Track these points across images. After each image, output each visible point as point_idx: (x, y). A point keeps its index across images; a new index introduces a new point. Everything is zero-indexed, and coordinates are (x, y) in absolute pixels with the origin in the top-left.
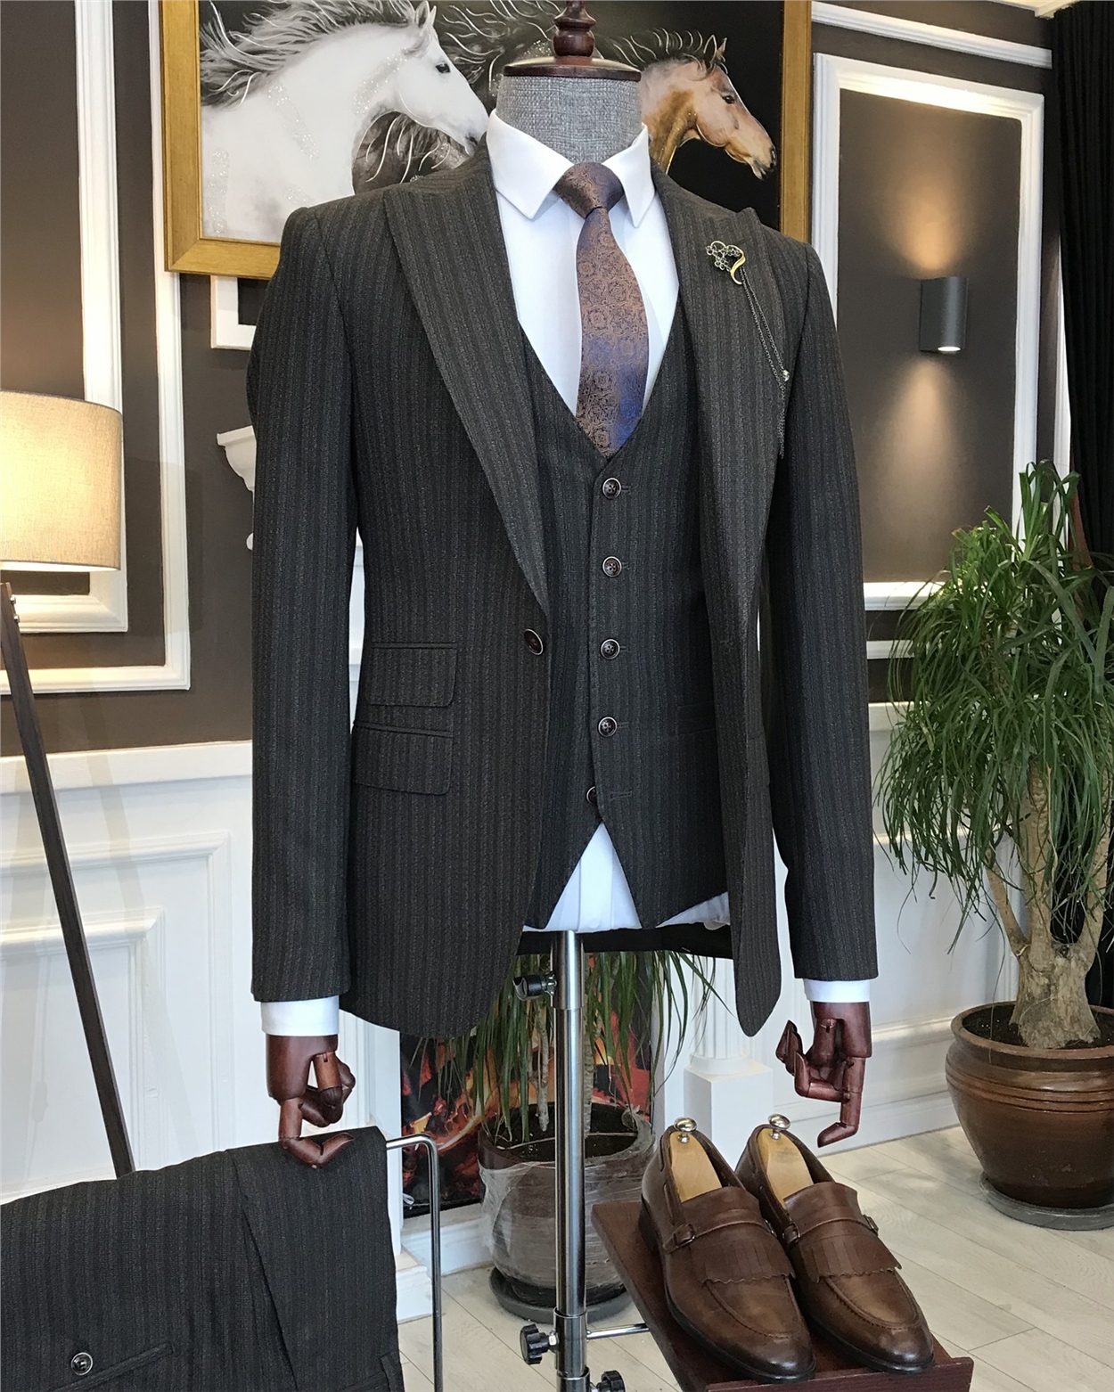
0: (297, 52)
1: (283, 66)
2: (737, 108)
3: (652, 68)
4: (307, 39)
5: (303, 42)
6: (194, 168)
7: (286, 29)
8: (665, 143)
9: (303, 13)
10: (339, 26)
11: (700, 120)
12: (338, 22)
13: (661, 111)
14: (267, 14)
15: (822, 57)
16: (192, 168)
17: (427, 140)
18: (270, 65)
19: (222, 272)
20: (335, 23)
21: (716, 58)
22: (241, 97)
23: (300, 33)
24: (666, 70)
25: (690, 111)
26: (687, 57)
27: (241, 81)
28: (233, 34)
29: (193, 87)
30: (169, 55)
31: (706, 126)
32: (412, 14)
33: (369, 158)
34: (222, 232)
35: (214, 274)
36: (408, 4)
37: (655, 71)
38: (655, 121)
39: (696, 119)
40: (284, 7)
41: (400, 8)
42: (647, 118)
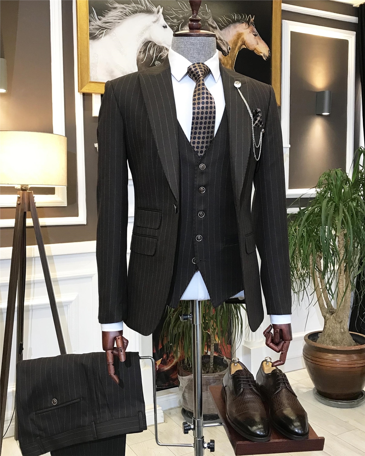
0: (119, 22)
1: (115, 27)
2: (258, 38)
3: (231, 26)
4: (123, 18)
5: (121, 19)
7: (116, 15)
8: (235, 49)
9: (121, 10)
10: (133, 14)
11: (246, 41)
12: (132, 13)
13: (234, 39)
14: (110, 11)
15: (285, 21)
16: (86, 59)
17: (160, 50)
18: (110, 27)
19: (95, 92)
20: (131, 13)
21: (251, 22)
22: (102, 37)
23: (121, 16)
24: (235, 26)
25: (243, 39)
26: (242, 22)
27: (102, 32)
28: (99, 17)
29: (87, 34)
30: (79, 24)
31: (248, 44)
32: (155, 9)
33: (142, 56)
34: (96, 80)
35: (93, 93)
36: (154, 6)
37: (232, 26)
38: (232, 42)
39: (245, 42)
40: (115, 8)
41: (152, 8)
42: (229, 42)
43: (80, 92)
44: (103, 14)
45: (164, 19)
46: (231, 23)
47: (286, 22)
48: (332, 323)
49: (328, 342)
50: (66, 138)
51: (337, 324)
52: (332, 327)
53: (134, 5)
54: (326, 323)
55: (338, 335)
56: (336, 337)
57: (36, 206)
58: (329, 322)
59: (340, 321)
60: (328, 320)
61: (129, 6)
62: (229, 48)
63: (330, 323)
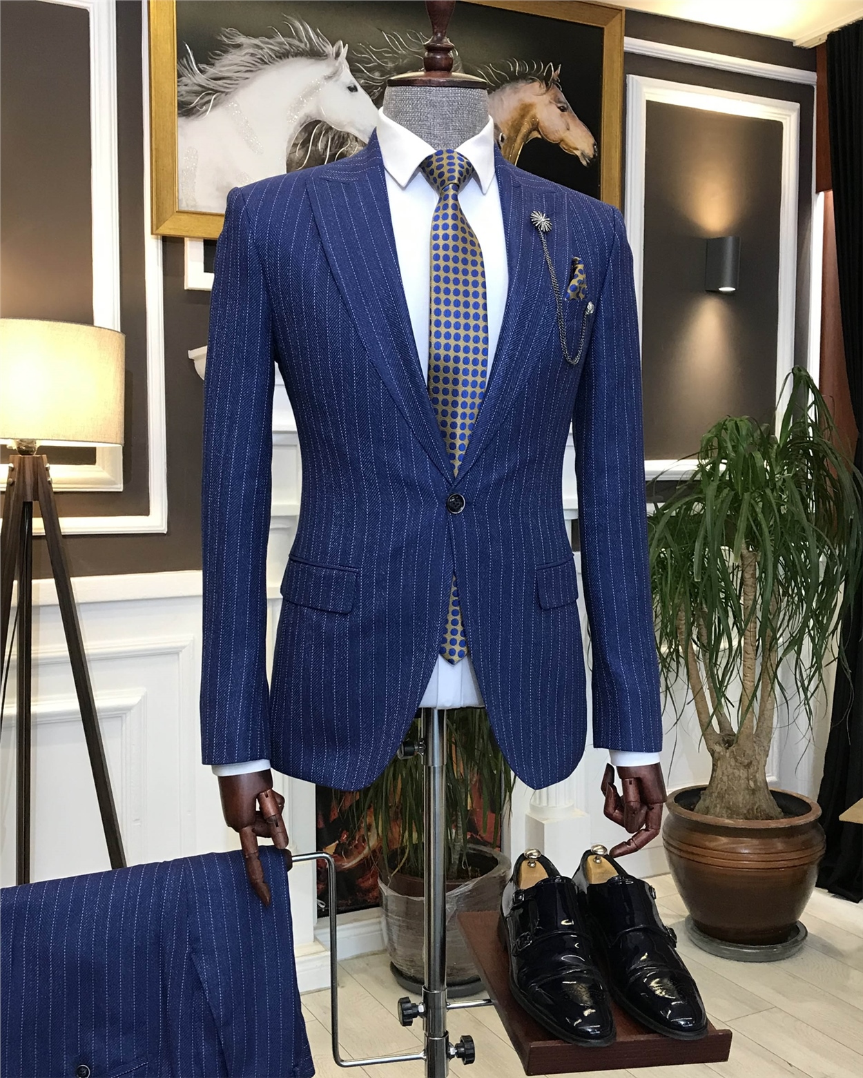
0: (247, 78)
1: (236, 88)
2: (569, 115)
3: (505, 88)
4: (255, 69)
5: (251, 71)
6: (173, 161)
7: (241, 62)
8: (515, 141)
9: (252, 51)
10: (278, 59)
11: (541, 124)
12: (277, 57)
13: (512, 118)
14: (226, 52)
15: (633, 78)
16: (171, 161)
17: (341, 140)
18: (227, 88)
19: (192, 235)
20: (274, 56)
21: (553, 79)
22: (207, 110)
23: (250, 65)
24: (517, 88)
25: (534, 117)
26: (531, 79)
27: (206, 99)
28: (201, 66)
29: (172, 104)
30: (155, 82)
31: (545, 128)
32: (330, 49)
33: (298, 153)
34: (192, 207)
35: (187, 237)
36: (327, 43)
37: (508, 89)
38: (508, 125)
39: (538, 123)
40: (238, 46)
41: (322, 46)
42: (502, 123)
43: (157, 234)
44: (210, 60)
45: (351, 71)
46: (508, 82)
47: (636, 80)
48: (729, 766)
49: (718, 809)
50: (123, 337)
51: (739, 770)
52: (728, 776)
53: (283, 39)
54: (715, 767)
55: (742, 793)
56: (736, 799)
57: (54, 490)
58: (721, 766)
59: (746, 762)
60: (719, 759)
61: (271, 41)
62: (502, 137)
63: (724, 767)
